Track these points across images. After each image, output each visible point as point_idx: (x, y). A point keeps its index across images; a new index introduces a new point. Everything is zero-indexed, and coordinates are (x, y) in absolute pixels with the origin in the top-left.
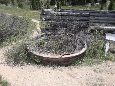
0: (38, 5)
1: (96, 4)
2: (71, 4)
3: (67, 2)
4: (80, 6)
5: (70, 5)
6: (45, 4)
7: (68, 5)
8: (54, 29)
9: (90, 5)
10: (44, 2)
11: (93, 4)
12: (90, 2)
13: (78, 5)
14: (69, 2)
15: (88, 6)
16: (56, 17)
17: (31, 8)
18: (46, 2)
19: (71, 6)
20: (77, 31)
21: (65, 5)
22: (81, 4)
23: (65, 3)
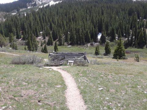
0: (34, 46)
1: (96, 43)
2: (70, 44)
3: (65, 42)
4: (79, 46)
5: (68, 45)
6: (41, 44)
7: (67, 45)
8: (53, 60)
9: (89, 45)
10: (41, 42)
11: (93, 44)
12: (89, 42)
13: (77, 45)
14: (67, 42)
15: (87, 46)
16: (54, 56)
17: (25, 49)
18: (42, 42)
19: (70, 46)
20: (61, 60)
21: (64, 45)
22: (80, 44)
23: (64, 43)
